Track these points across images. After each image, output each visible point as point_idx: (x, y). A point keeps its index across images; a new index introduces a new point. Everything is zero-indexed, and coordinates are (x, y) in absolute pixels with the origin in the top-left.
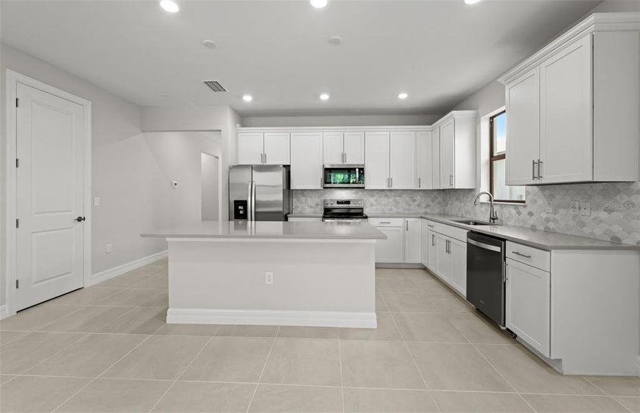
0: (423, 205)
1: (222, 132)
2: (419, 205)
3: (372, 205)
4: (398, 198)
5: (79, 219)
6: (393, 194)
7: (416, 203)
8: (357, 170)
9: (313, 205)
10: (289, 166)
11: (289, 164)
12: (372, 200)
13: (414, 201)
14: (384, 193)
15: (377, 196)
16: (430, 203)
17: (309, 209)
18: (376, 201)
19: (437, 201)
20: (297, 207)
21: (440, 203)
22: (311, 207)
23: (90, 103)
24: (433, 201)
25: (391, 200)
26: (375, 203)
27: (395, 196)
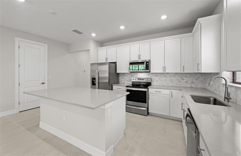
0: (189, 82)
1: (90, 51)
2: (186, 82)
3: (157, 81)
4: (172, 78)
5: (43, 83)
6: (169, 75)
7: (185, 81)
8: (145, 63)
9: (128, 80)
10: (116, 62)
11: (116, 61)
12: (157, 78)
13: (183, 79)
14: (164, 75)
15: (160, 76)
16: (195, 81)
17: (127, 82)
18: (159, 79)
19: (200, 80)
20: (122, 81)
21: (202, 81)
22: (128, 81)
23: (47, 45)
24: (197, 79)
25: (168, 79)
26: (159, 80)
27: (171, 76)
